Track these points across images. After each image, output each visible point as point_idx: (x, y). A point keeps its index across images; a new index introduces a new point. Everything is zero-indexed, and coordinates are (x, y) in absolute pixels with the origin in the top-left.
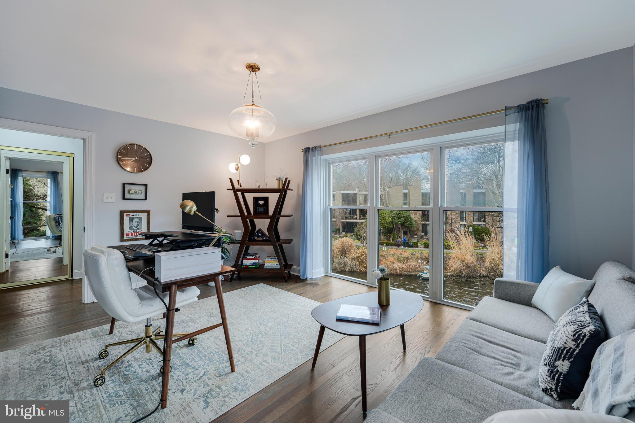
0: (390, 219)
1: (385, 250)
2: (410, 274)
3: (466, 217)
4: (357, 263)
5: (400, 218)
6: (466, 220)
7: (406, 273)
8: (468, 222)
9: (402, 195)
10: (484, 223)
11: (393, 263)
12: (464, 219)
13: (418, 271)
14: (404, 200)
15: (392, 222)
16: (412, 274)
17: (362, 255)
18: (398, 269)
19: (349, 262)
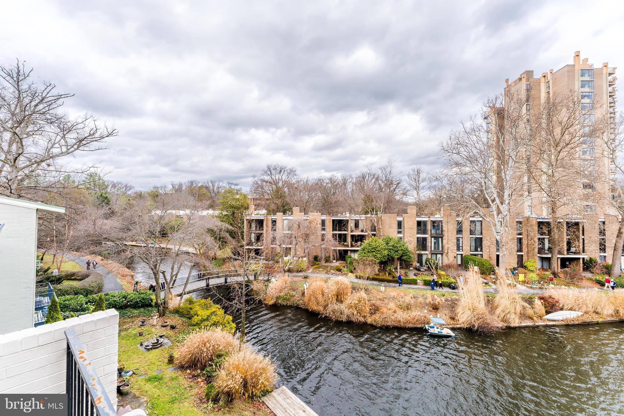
0: (386, 252)
1: (384, 290)
2: (415, 326)
3: (462, 247)
4: (355, 313)
5: (397, 251)
6: (462, 249)
7: (411, 325)
8: (465, 252)
9: (396, 223)
10: (481, 253)
11: (395, 312)
12: (461, 248)
13: (424, 323)
14: (398, 229)
15: (388, 255)
16: (418, 326)
17: (360, 301)
18: (402, 320)
19: (346, 311)
